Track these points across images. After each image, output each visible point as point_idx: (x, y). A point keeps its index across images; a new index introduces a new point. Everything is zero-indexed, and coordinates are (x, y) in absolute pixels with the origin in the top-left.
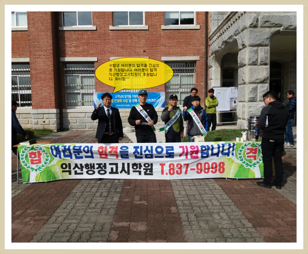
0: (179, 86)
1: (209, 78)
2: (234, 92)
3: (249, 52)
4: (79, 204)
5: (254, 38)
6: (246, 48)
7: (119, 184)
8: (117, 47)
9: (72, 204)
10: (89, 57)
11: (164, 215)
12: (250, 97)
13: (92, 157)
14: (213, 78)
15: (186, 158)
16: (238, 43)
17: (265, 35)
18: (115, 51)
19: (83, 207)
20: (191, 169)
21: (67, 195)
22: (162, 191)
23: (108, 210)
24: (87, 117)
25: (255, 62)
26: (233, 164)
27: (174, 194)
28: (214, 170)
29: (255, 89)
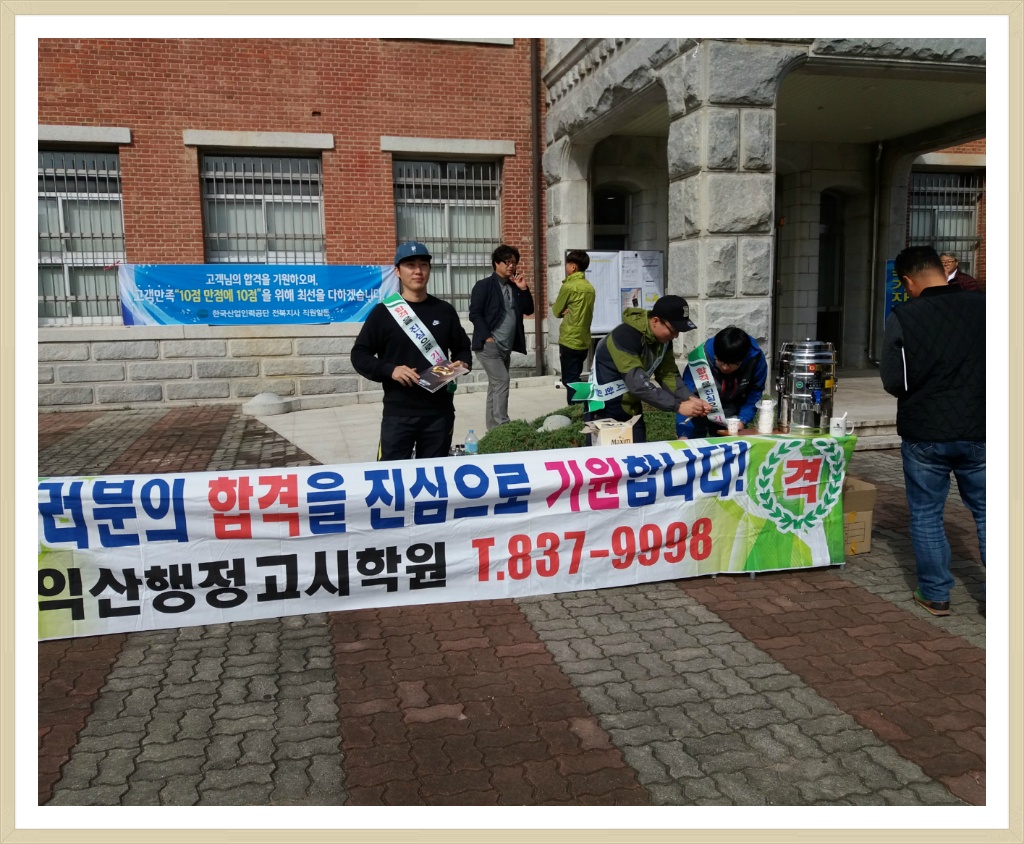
0: (447, 245)
1: (549, 219)
2: (633, 267)
3: (711, 124)
4: (158, 748)
5: (727, 77)
6: (701, 112)
7: (310, 632)
8: (210, 92)
9: (125, 753)
10: (97, 125)
11: (562, 764)
12: (716, 280)
13: (180, 534)
14: (563, 218)
15: (573, 509)
16: (669, 93)
17: (761, 68)
18: (202, 106)
19: (182, 765)
20: (594, 554)
21: (85, 706)
22: (502, 650)
23: (303, 764)
24: (94, 360)
25: (731, 159)
26: (741, 522)
27: (557, 660)
28: (674, 551)
29: (730, 254)
